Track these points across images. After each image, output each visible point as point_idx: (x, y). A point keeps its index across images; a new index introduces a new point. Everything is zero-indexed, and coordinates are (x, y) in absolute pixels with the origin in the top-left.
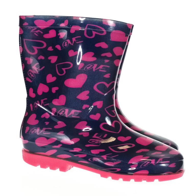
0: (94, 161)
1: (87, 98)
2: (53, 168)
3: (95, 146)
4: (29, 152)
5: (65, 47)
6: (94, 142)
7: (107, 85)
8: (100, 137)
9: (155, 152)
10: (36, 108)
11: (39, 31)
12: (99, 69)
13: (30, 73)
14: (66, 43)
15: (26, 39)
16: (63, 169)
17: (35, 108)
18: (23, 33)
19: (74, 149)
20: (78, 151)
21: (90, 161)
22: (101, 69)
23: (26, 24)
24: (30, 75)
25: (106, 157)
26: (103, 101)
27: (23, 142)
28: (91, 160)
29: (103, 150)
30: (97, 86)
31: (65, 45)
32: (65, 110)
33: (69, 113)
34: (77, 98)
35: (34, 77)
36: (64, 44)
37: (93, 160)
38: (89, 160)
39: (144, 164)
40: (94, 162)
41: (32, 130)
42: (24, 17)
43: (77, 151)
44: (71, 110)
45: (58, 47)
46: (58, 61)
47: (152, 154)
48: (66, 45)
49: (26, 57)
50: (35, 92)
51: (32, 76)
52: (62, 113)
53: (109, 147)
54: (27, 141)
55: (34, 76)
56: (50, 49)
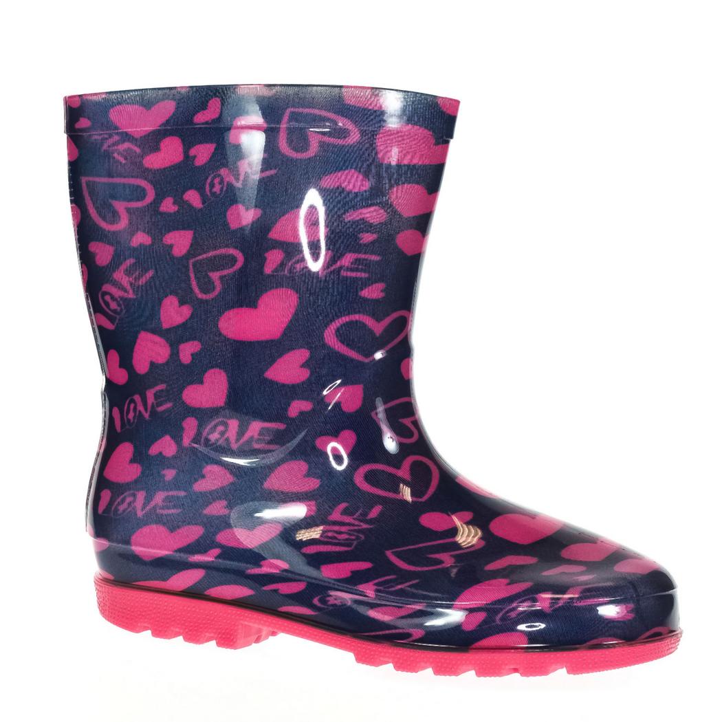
0: (332, 605)
1: (304, 374)
2: (194, 635)
3: (337, 549)
4: (114, 581)
5: (214, 194)
6: (335, 535)
7: (378, 328)
8: (355, 517)
9: (560, 565)
10: (132, 421)
11: (126, 145)
12: (341, 268)
13: (107, 298)
14: (217, 181)
15: (87, 178)
16: (228, 640)
17: (129, 420)
18: (79, 158)
19: (261, 563)
20: (278, 572)
21: (319, 605)
22: (349, 269)
23: (83, 123)
24: (107, 304)
25: (376, 587)
26: (361, 386)
27: (97, 545)
28: (323, 601)
29: (364, 565)
30: (338, 330)
31: (214, 190)
32: (226, 424)
33: (241, 433)
34: (266, 379)
35: (121, 310)
36: (212, 186)
37: (330, 603)
38: (316, 601)
39: (507, 612)
40: (331, 608)
41: (119, 500)
42: (77, 99)
43: (275, 571)
44: (248, 424)
45: (193, 197)
46: (195, 248)
47: (545, 573)
48: (217, 189)
49: (92, 240)
50: (126, 362)
51: (113, 305)
52: (218, 436)
53: (388, 553)
54: (105, 543)
55: (119, 305)
56: (168, 206)
